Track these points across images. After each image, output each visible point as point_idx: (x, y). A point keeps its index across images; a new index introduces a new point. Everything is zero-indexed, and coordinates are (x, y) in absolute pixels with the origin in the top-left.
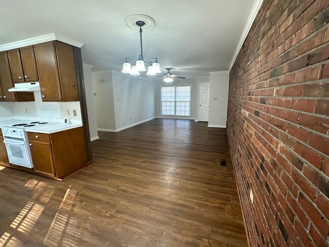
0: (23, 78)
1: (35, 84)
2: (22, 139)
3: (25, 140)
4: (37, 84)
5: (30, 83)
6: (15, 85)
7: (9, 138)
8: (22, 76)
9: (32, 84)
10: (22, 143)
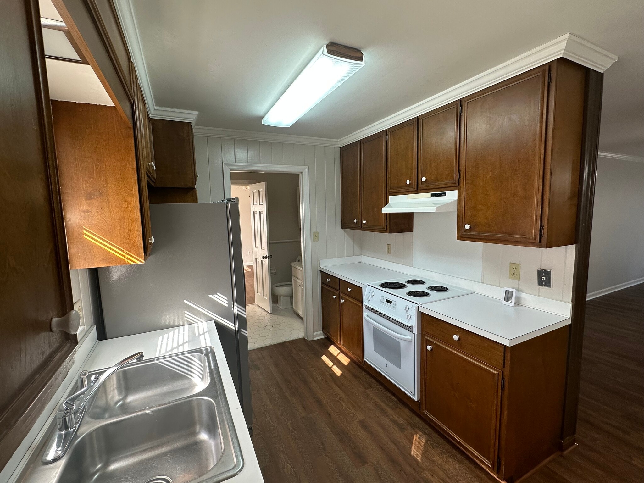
0: (414, 184)
1: (445, 195)
2: (409, 329)
3: (415, 330)
4: (452, 196)
5: (430, 194)
6: (391, 198)
7: (375, 311)
8: (414, 178)
9: (433, 195)
10: (408, 336)
